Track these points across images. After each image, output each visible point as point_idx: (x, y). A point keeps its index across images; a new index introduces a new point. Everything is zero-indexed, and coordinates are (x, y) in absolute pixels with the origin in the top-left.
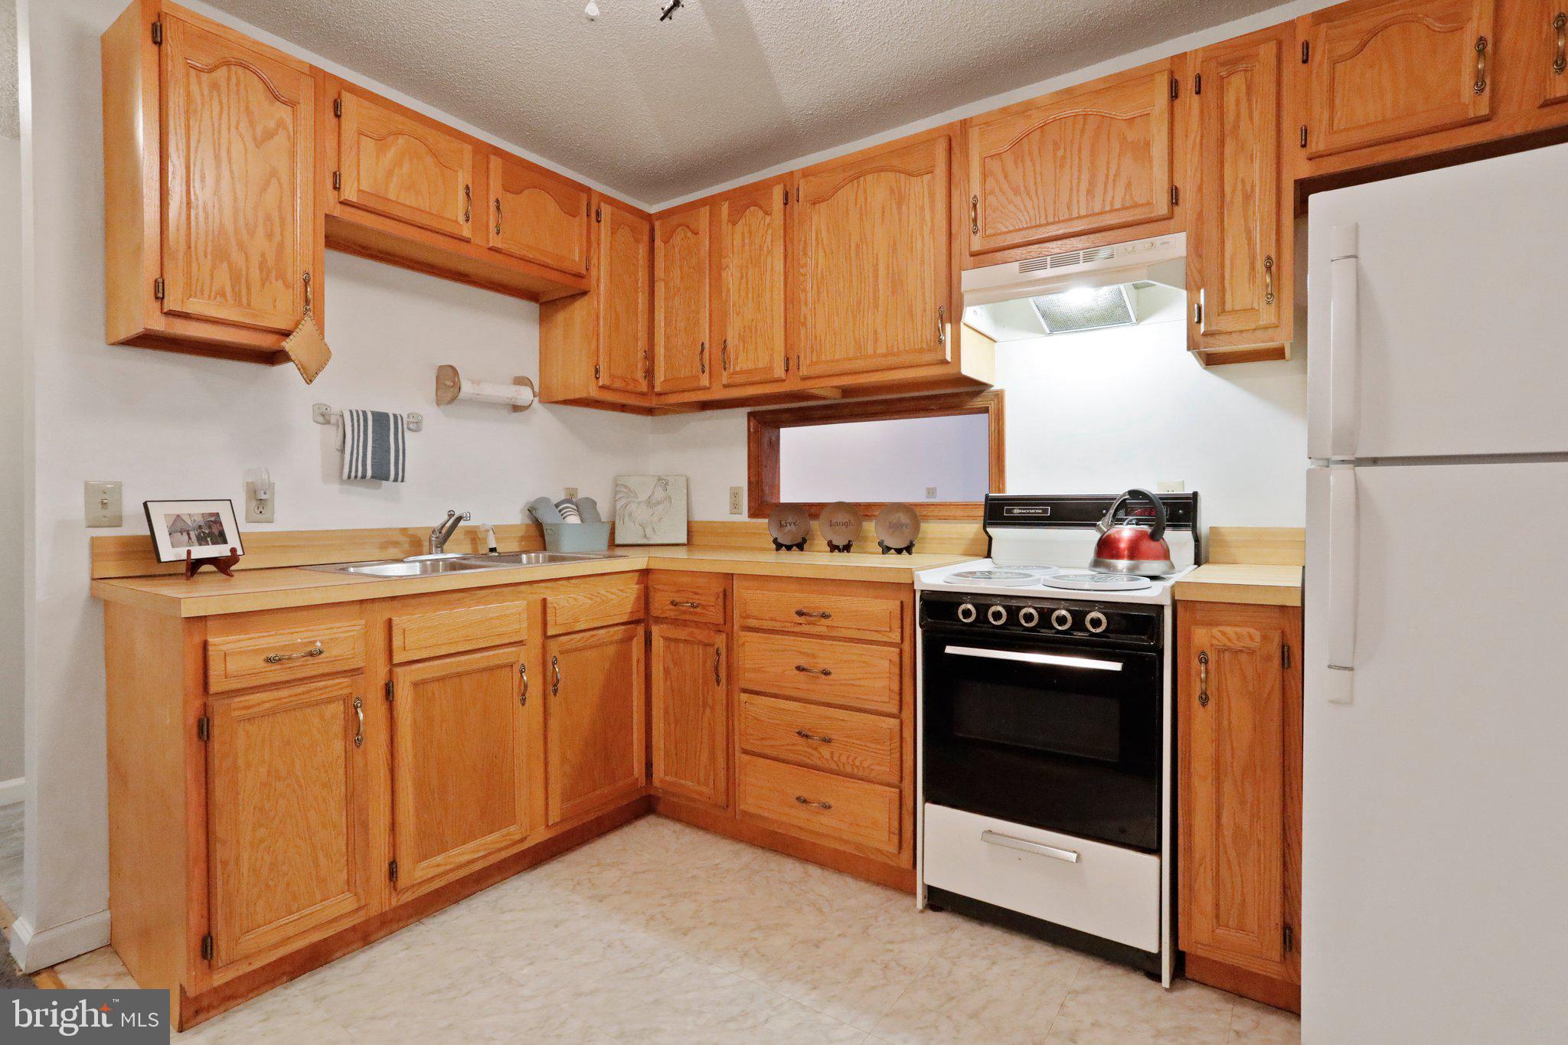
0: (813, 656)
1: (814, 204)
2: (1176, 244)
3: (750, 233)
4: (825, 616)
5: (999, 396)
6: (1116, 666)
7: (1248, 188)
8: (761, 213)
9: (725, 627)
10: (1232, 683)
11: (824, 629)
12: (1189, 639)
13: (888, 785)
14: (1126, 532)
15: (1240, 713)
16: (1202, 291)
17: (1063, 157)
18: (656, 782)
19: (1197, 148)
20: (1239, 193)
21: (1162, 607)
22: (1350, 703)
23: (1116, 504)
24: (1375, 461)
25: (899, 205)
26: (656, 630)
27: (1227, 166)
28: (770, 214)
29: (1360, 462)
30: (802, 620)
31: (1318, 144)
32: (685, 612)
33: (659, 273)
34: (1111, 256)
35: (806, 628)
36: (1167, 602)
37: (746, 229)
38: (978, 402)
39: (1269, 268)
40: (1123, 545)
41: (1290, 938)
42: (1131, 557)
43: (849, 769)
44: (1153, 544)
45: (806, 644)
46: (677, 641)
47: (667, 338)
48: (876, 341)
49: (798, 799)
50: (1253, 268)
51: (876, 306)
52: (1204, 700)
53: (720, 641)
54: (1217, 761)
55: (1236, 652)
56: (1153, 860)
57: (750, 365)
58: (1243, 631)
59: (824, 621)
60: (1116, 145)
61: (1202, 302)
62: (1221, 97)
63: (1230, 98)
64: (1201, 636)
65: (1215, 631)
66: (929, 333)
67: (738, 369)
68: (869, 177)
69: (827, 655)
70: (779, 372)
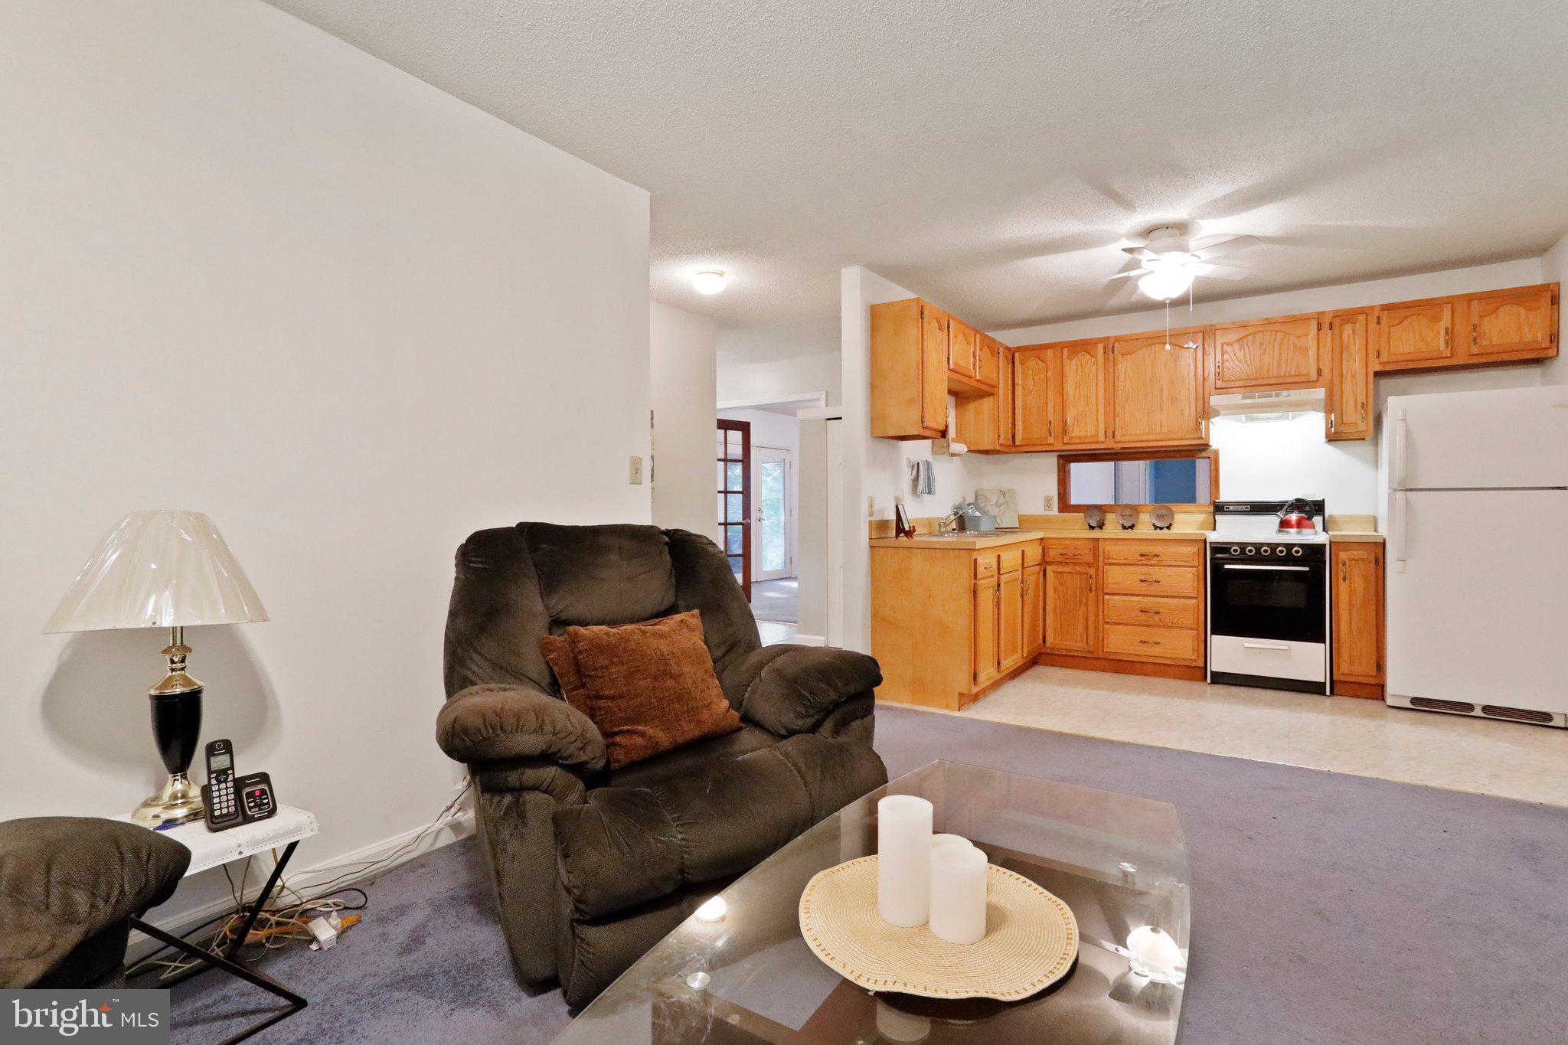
0: (1150, 574)
1: (1123, 355)
2: (1320, 393)
3: (1082, 366)
4: (1156, 556)
5: (1216, 452)
6: (1307, 569)
7: (1354, 372)
8: (1088, 356)
9: (1094, 564)
10: (1356, 572)
11: (1156, 562)
12: (1337, 556)
13: (1192, 629)
14: (1294, 517)
15: (1359, 585)
16: (1333, 414)
17: (1265, 349)
18: (1048, 644)
19: (1330, 352)
20: (1349, 375)
21: (1325, 545)
22: (1404, 573)
23: (1287, 504)
24: (1411, 490)
25: (1175, 361)
26: (1049, 569)
27: (1344, 363)
28: (1096, 357)
29: (1407, 490)
30: (1143, 558)
31: (1384, 358)
32: (1068, 558)
33: (1019, 380)
34: (1289, 395)
35: (1144, 562)
36: (1328, 543)
37: (1079, 363)
38: (1204, 454)
39: (1363, 407)
40: (1294, 522)
41: (1380, 667)
42: (1298, 527)
43: (1170, 624)
44: (1308, 522)
45: (1144, 569)
46: (1061, 573)
47: (1024, 416)
48: (1161, 427)
49: (1141, 642)
50: (1356, 405)
51: (1162, 409)
52: (1345, 579)
53: (1092, 571)
54: (1350, 603)
55: (1356, 560)
56: (1323, 645)
57: (1082, 434)
58: (1361, 552)
59: (1155, 558)
60: (1291, 347)
61: (1333, 419)
62: (1341, 332)
63: (1345, 335)
64: (1343, 555)
65: (1349, 553)
66: (1192, 424)
67: (1073, 435)
68: (1157, 346)
69: (1156, 573)
70: (1101, 438)
